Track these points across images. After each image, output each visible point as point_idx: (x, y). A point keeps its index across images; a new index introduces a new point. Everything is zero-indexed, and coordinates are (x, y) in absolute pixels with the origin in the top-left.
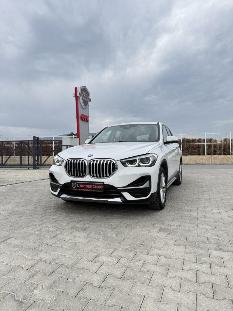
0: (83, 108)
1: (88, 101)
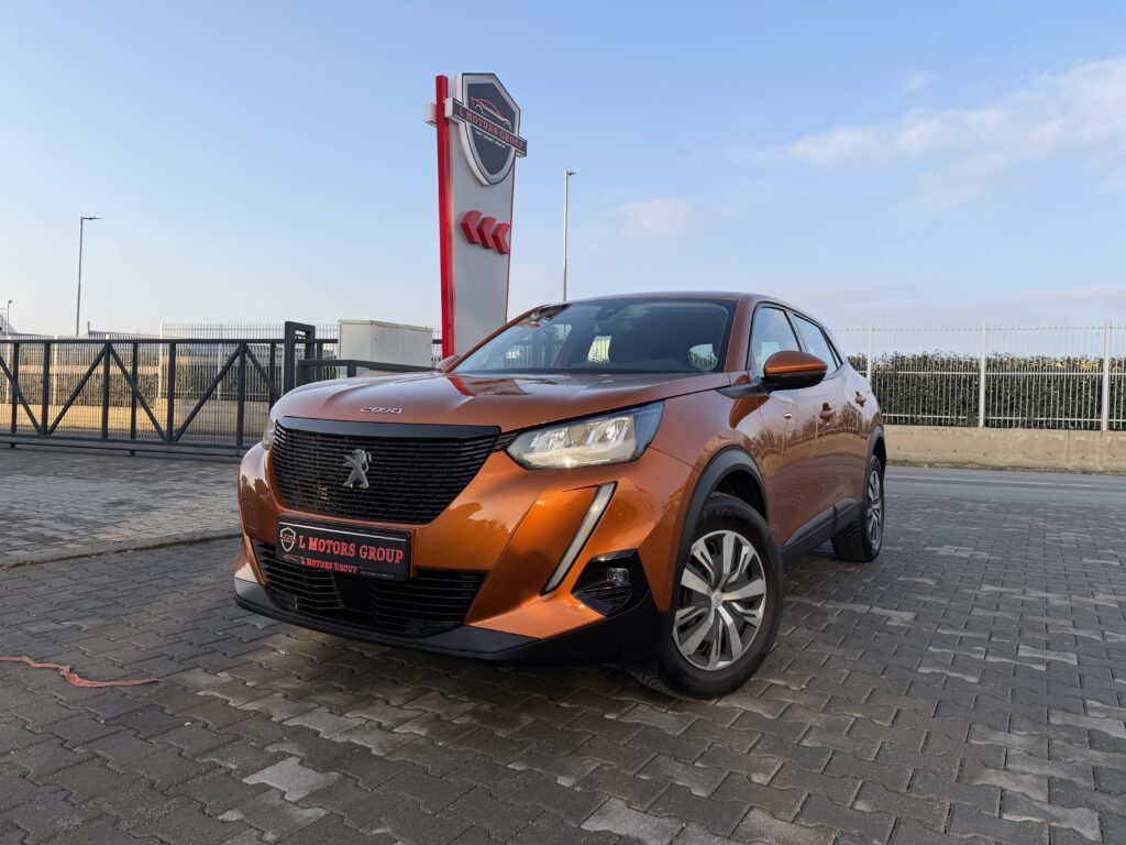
1: (509, 150)
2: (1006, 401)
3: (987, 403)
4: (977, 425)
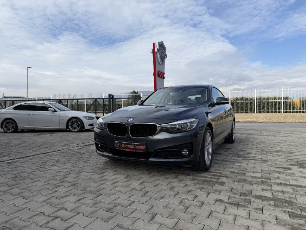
0: (160, 65)
1: (165, 57)
2: (261, 107)
3: (257, 108)
4: (255, 113)
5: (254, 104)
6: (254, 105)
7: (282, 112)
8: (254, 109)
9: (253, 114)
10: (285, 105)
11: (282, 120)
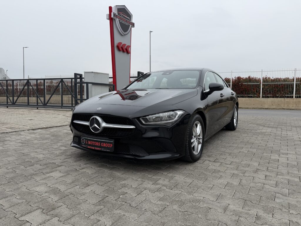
0: (121, 35)
1: (129, 25)
4: (260, 97)
5: (260, 87)
6: (260, 89)
7: (294, 97)
8: (260, 93)
9: (257, 99)
10: (298, 89)
11: (293, 107)
